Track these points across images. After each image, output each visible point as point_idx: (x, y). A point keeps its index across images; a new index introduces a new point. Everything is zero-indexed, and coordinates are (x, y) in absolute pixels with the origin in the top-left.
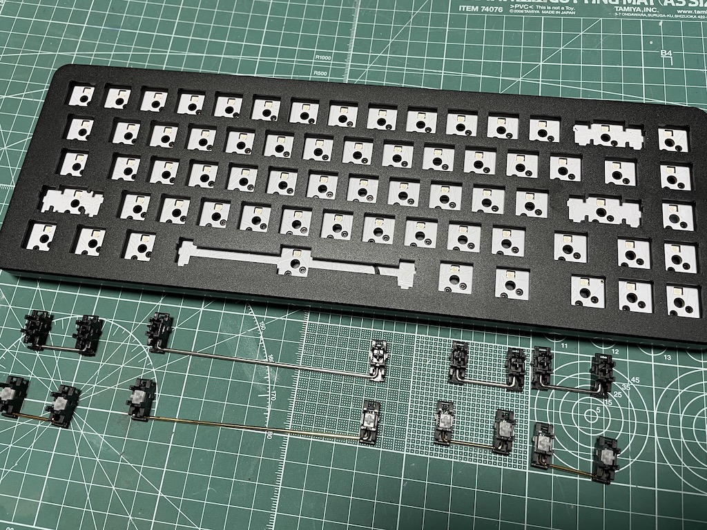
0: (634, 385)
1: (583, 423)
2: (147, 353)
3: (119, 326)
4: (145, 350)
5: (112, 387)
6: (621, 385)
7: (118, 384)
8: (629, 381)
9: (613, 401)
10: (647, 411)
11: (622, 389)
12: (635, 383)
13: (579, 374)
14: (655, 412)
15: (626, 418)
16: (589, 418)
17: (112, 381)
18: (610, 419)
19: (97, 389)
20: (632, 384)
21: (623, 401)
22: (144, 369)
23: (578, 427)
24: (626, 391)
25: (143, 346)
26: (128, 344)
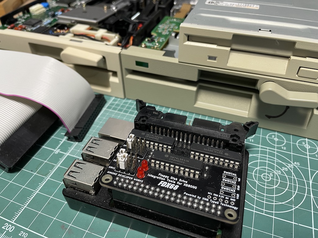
0: (296, 166)
1: (260, 179)
6: (287, 165)
8: (292, 163)
9: (282, 172)
10: (305, 181)
11: (288, 167)
12: (297, 165)
13: (259, 155)
14: (311, 182)
15: (291, 182)
16: (265, 178)
18: (279, 181)
20: (295, 165)
21: (289, 173)
23: (257, 182)
24: (290, 168)
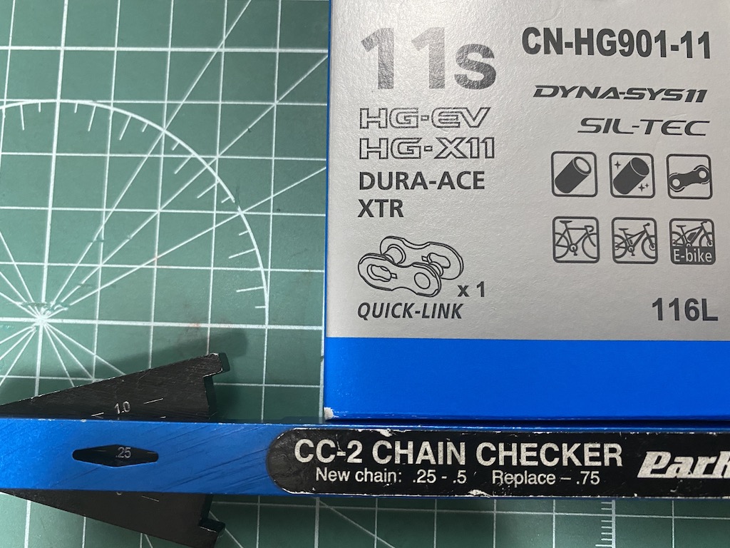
2: (215, 174)
3: (130, 115)
4: (207, 166)
5: (143, 266)
7: (157, 256)
17: (139, 251)
19: (107, 274)
22: (215, 212)
25: (200, 158)
26: (162, 156)
